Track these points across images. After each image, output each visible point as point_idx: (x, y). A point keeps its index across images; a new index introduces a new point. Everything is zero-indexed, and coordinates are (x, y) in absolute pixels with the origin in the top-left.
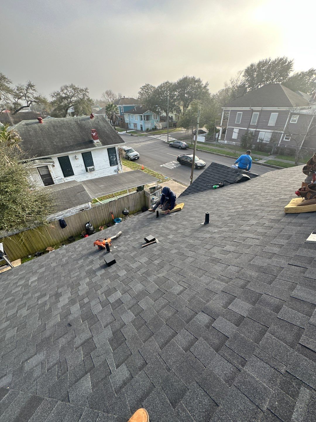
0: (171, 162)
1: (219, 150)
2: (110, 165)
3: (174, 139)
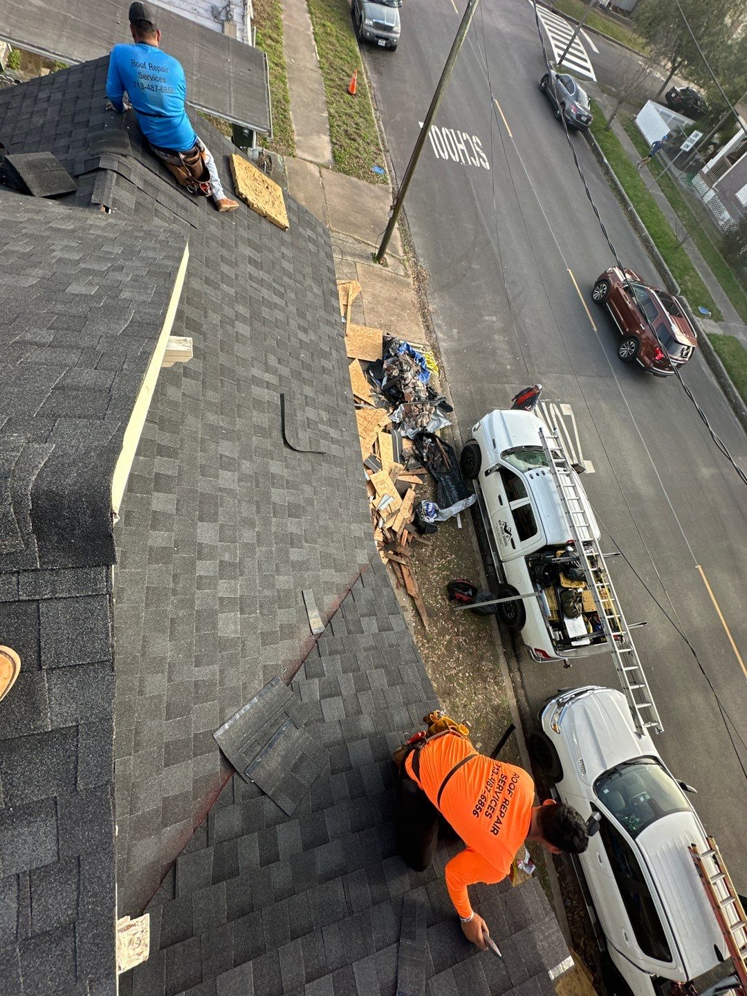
0: (466, 136)
1: (651, 205)
3: (592, 75)
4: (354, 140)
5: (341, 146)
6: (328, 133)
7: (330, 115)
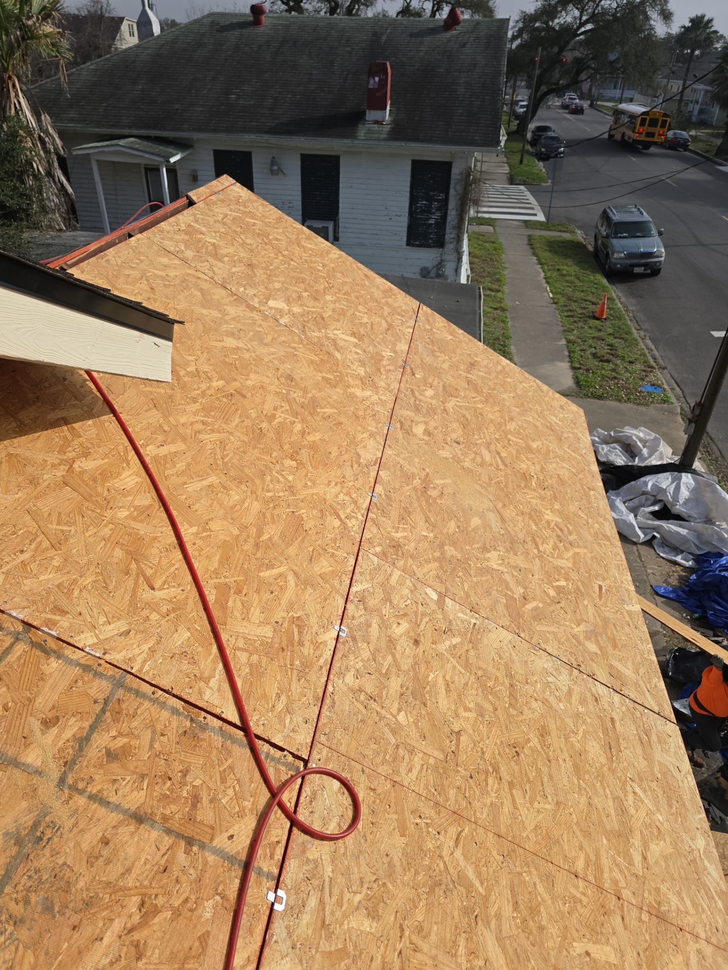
2: (405, 239)
4: (608, 361)
5: (587, 370)
6: (568, 359)
7: (569, 342)
